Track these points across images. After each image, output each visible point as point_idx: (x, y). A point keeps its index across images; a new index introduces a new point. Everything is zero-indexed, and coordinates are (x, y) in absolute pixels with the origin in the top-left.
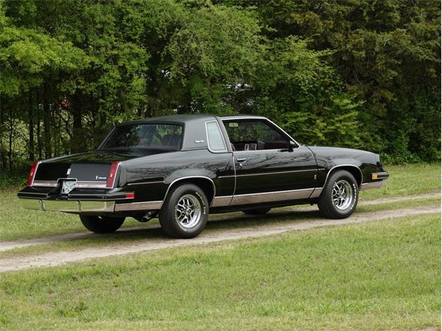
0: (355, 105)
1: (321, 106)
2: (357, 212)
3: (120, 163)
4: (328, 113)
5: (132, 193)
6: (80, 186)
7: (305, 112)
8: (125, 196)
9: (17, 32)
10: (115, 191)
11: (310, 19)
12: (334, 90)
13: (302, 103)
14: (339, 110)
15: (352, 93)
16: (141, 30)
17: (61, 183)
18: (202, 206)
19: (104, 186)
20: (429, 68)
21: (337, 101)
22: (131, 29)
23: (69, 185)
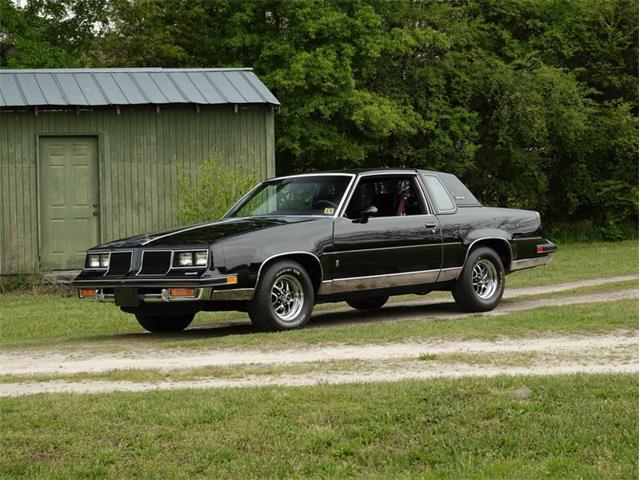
7: (618, 180)
9: (368, 96)
11: (627, 82)
13: (613, 170)
16: (470, 93)
22: (458, 93)
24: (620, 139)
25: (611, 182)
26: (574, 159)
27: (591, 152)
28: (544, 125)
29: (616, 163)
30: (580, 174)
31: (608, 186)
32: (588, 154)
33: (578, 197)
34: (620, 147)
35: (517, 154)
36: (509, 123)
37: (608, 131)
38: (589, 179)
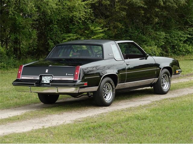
0: (103, 30)
1: (83, 30)
2: (172, 90)
3: (81, 67)
4: (86, 34)
5: (86, 83)
6: (56, 79)
7: (74, 34)
8: (84, 85)
10: (79, 82)
12: (91, 22)
13: (72, 29)
14: (93, 33)
15: (100, 23)
17: (41, 77)
18: (113, 89)
19: (72, 79)
20: (140, 10)
21: (92, 28)
23: (47, 78)
24: (75, 13)
25: (71, 35)
26: (51, 22)
27: (60, 19)
28: (33, 6)
29: (74, 25)
30: (55, 30)
31: (69, 37)
32: (58, 20)
33: (54, 42)
34: (76, 17)
35: (20, 20)
36: (15, 4)
37: (69, 9)
38: (60, 33)
